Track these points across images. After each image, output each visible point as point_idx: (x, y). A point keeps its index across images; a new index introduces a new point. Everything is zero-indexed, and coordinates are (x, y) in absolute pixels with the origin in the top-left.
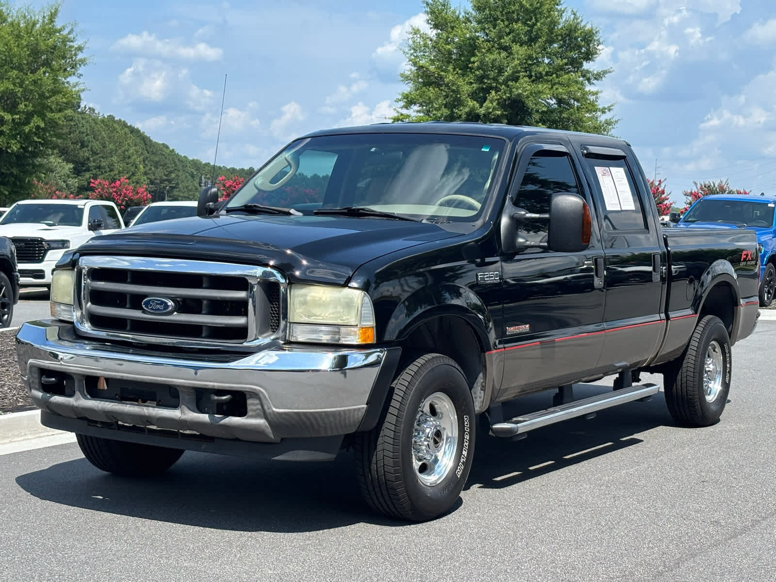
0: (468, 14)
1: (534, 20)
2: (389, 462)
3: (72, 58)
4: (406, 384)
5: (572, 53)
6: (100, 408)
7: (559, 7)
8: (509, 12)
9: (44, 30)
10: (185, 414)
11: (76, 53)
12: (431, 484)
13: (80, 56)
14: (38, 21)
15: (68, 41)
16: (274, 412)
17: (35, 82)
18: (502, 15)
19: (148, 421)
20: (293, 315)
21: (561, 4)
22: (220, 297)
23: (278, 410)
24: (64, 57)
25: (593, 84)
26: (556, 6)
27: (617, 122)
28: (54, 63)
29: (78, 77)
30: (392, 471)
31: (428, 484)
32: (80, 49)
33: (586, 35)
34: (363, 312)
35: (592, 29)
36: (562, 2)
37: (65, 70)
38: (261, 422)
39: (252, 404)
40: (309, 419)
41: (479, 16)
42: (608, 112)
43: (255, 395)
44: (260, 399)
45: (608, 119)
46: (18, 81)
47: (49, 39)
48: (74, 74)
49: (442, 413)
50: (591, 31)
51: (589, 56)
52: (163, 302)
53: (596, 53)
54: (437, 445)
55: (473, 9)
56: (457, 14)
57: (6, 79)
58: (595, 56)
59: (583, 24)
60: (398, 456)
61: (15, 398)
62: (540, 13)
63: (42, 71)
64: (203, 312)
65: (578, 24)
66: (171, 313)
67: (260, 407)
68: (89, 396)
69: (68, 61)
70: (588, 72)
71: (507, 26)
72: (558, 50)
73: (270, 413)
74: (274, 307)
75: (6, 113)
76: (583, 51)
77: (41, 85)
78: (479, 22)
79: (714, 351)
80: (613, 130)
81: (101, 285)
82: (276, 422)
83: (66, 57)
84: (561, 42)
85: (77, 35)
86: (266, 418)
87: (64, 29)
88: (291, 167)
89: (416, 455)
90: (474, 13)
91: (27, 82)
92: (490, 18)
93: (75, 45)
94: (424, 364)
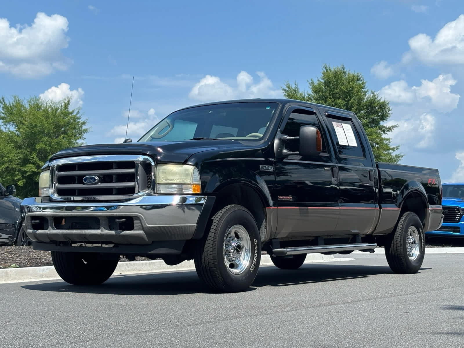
0: (310, 95)
1: (348, 97)
2: (211, 257)
3: (79, 129)
4: (220, 217)
5: (373, 116)
6: (61, 233)
7: (364, 90)
8: (334, 93)
9: (62, 113)
10: (103, 231)
11: (81, 126)
12: (235, 273)
13: (84, 127)
14: (59, 108)
15: (77, 119)
16: (147, 226)
17: (58, 143)
18: (330, 95)
19: (85, 238)
20: (159, 180)
21: (365, 88)
22: (121, 172)
23: (149, 226)
24: (75, 128)
25: (387, 134)
26: (362, 89)
27: (402, 156)
28: (69, 132)
29: (83, 140)
30: (212, 262)
31: (234, 273)
32: (84, 123)
33: (381, 106)
34: (194, 177)
35: (384, 101)
36: (366, 87)
37: (75, 136)
38: (141, 232)
39: (136, 223)
40: (165, 230)
41: (316, 96)
42: (396, 150)
43: (138, 218)
44: (140, 220)
45: (397, 154)
46: (48, 143)
47: (65, 118)
48: (81, 138)
49: (242, 238)
50: (384, 103)
51: (383, 117)
52: (93, 178)
53: (388, 116)
54: (238, 253)
55: (313, 93)
56: (303, 96)
57: (41, 142)
58: (387, 117)
59: (379, 98)
60: (215, 254)
61: (26, 263)
62: (352, 93)
63: (62, 136)
64: (114, 181)
65: (376, 99)
66: (97, 183)
67: (140, 224)
68: (55, 228)
69: (77, 131)
70: (383, 127)
71: (333, 102)
72: (365, 114)
73: (145, 227)
74: (149, 177)
75: (41, 162)
76: (380, 115)
77: (61, 145)
78: (316, 100)
79: (414, 232)
80: (400, 161)
81: (63, 173)
82: (149, 232)
83: (76, 128)
84: (366, 110)
85: (81, 115)
86: (143, 230)
87: (74, 112)
88: (170, 126)
89: (227, 258)
90: (313, 94)
91: (53, 143)
92: (323, 97)
93: (81, 121)
94: (230, 208)
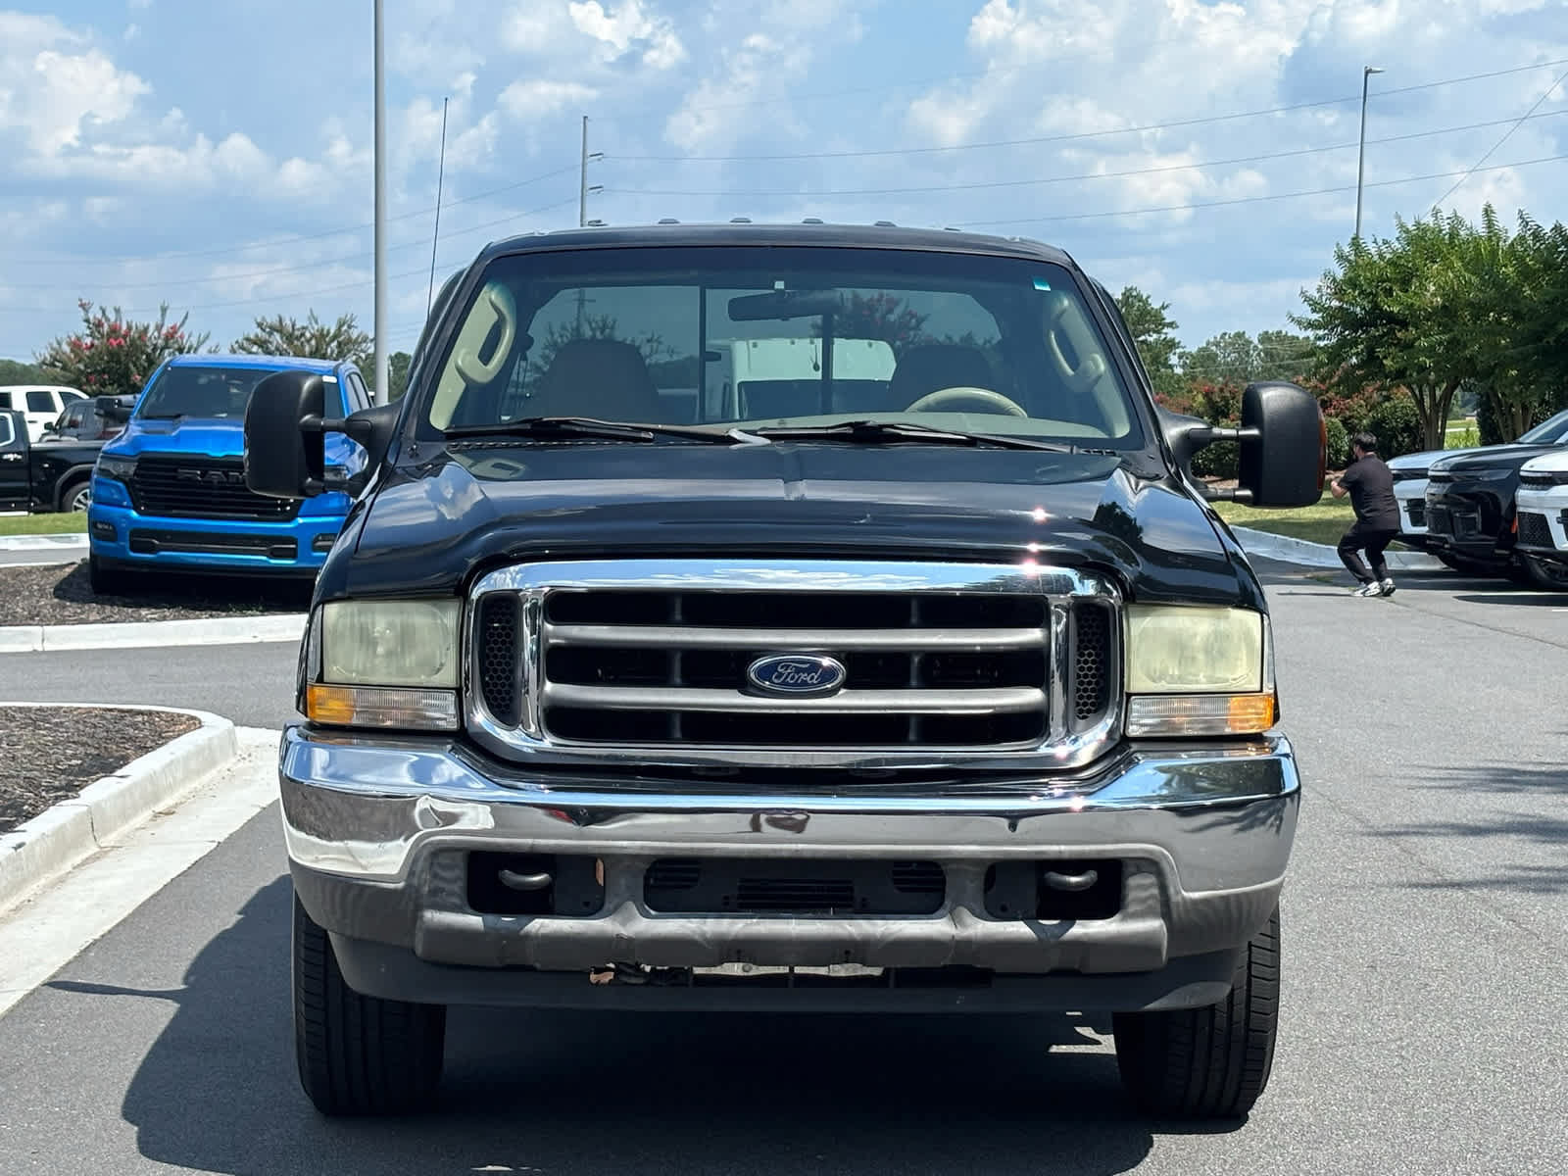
16: (1183, 898)
19: (847, 954)
20: (1135, 677)
23: (1196, 895)
38: (1154, 925)
39: (1139, 888)
43: (1148, 865)
44: (1159, 873)
52: (816, 666)
64: (915, 684)
66: (834, 690)
67: (1155, 891)
68: (653, 912)
73: (1178, 904)
82: (1184, 922)
86: (1164, 918)
88: (505, 324)
